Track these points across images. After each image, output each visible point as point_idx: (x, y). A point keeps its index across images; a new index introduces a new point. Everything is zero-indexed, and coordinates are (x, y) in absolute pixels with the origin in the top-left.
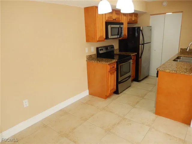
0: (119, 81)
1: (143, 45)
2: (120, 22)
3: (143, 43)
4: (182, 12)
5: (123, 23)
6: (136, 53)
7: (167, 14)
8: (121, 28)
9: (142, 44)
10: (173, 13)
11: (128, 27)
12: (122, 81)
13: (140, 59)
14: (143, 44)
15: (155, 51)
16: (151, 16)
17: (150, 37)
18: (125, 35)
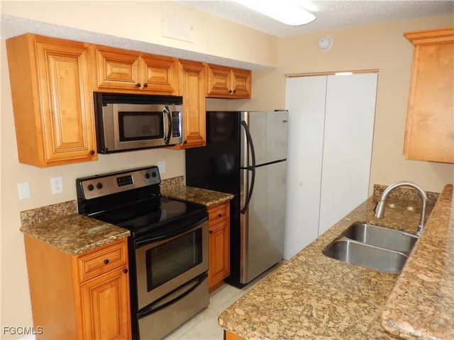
0: (140, 307)
1: (250, 172)
2: (173, 94)
3: (251, 164)
4: (376, 71)
5: (181, 98)
6: (232, 196)
7: (337, 74)
8: (175, 114)
9: (248, 168)
10: (355, 72)
11: (209, 110)
12: (153, 308)
13: (243, 217)
14: (252, 168)
15: (301, 185)
16: (288, 80)
17: (285, 144)
18: (195, 135)
